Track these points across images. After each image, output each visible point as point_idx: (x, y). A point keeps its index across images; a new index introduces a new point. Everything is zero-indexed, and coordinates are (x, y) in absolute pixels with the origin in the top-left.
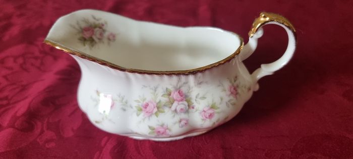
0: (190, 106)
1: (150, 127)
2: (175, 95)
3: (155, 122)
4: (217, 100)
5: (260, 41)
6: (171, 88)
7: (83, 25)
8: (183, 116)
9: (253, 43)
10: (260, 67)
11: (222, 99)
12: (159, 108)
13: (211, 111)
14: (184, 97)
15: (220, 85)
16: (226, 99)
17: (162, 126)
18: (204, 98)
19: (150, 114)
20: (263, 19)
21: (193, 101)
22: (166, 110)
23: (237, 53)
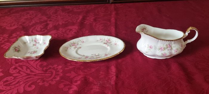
0: (172, 49)
1: (162, 53)
2: (168, 46)
3: (163, 52)
4: (178, 48)
5: (189, 33)
6: (167, 44)
7: (142, 28)
8: (170, 51)
9: (187, 34)
10: (187, 40)
11: (179, 48)
12: (164, 49)
13: (177, 50)
14: (170, 46)
15: (179, 44)
16: (180, 48)
17: (165, 53)
18: (175, 47)
19: (162, 50)
20: (190, 28)
21: (172, 48)
22: (166, 49)
23: (184, 36)
